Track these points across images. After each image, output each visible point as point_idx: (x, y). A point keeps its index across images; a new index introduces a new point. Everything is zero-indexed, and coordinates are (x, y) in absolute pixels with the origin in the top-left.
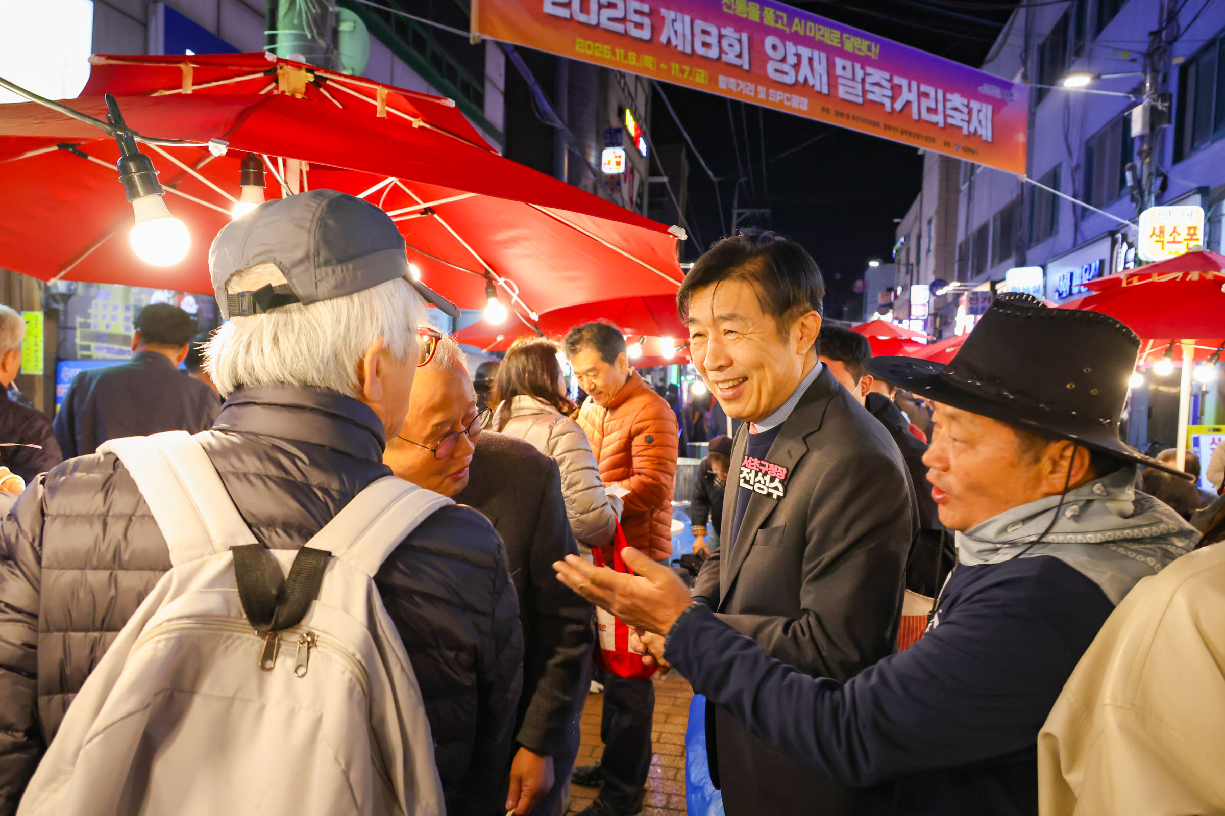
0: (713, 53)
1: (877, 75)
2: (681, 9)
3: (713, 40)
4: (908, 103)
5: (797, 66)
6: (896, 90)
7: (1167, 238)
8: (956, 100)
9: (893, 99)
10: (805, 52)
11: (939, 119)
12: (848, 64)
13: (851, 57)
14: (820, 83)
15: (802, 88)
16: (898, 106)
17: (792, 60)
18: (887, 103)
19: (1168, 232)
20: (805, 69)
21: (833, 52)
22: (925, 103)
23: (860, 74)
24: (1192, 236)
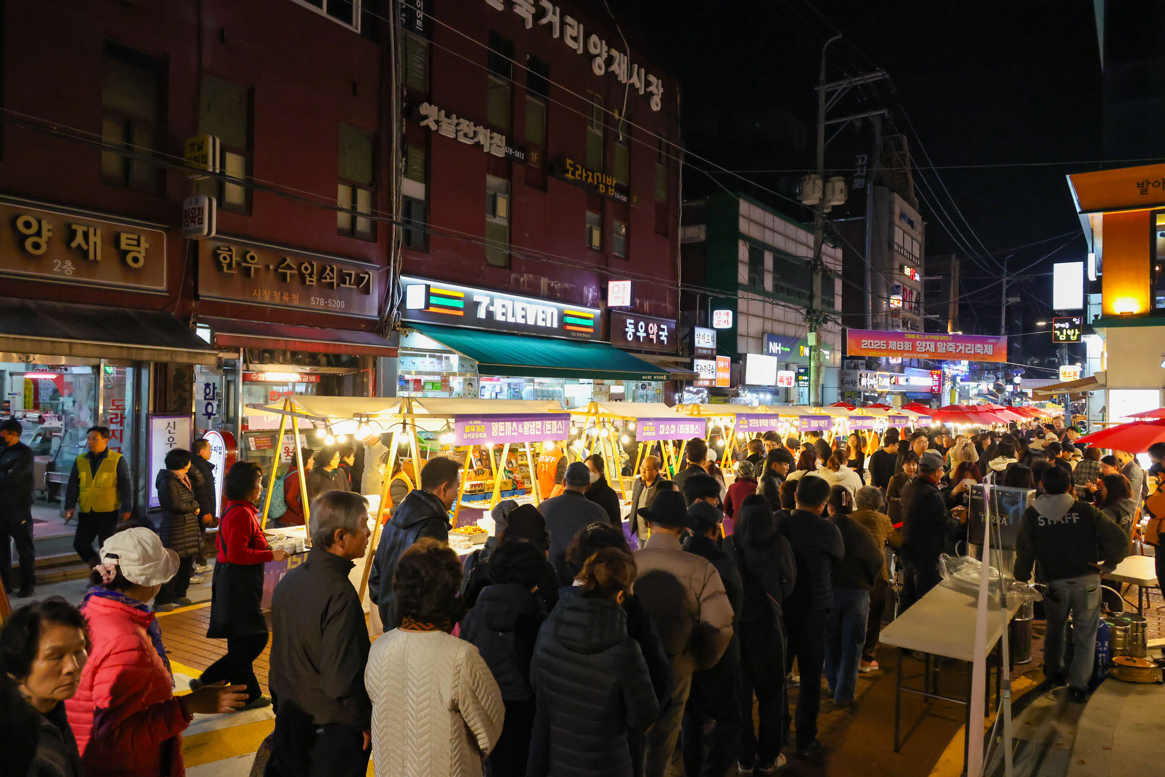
0: (902, 349)
1: (951, 344)
2: (893, 340)
3: (902, 346)
4: (961, 350)
5: (925, 347)
6: (957, 347)
7: (1067, 375)
8: (979, 346)
9: (956, 350)
10: (928, 343)
11: (972, 352)
12: (941, 343)
13: (943, 341)
14: (932, 349)
15: (927, 352)
16: (957, 351)
17: (924, 346)
18: (954, 351)
19: (1067, 373)
20: (928, 347)
21: (936, 342)
22: (967, 348)
23: (945, 345)
24: (1075, 375)
